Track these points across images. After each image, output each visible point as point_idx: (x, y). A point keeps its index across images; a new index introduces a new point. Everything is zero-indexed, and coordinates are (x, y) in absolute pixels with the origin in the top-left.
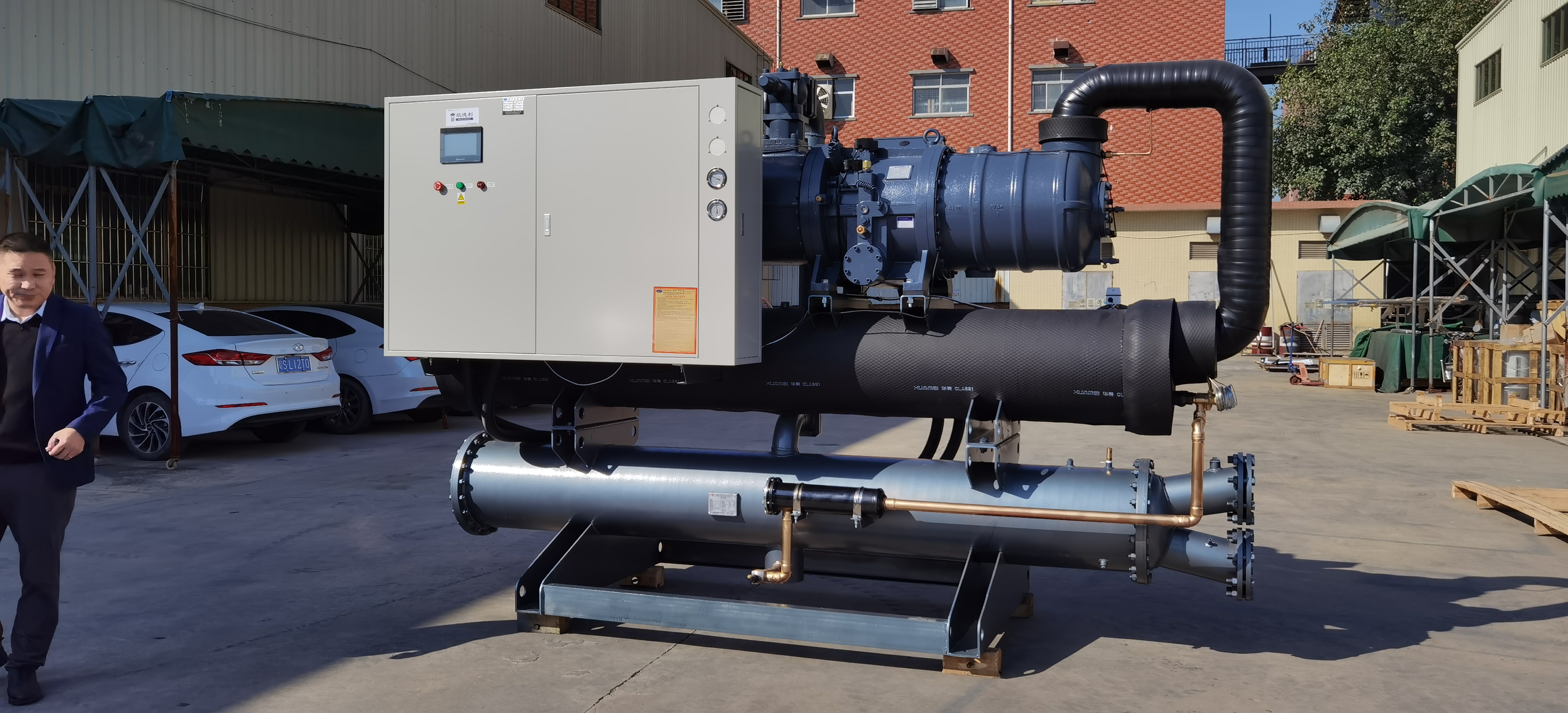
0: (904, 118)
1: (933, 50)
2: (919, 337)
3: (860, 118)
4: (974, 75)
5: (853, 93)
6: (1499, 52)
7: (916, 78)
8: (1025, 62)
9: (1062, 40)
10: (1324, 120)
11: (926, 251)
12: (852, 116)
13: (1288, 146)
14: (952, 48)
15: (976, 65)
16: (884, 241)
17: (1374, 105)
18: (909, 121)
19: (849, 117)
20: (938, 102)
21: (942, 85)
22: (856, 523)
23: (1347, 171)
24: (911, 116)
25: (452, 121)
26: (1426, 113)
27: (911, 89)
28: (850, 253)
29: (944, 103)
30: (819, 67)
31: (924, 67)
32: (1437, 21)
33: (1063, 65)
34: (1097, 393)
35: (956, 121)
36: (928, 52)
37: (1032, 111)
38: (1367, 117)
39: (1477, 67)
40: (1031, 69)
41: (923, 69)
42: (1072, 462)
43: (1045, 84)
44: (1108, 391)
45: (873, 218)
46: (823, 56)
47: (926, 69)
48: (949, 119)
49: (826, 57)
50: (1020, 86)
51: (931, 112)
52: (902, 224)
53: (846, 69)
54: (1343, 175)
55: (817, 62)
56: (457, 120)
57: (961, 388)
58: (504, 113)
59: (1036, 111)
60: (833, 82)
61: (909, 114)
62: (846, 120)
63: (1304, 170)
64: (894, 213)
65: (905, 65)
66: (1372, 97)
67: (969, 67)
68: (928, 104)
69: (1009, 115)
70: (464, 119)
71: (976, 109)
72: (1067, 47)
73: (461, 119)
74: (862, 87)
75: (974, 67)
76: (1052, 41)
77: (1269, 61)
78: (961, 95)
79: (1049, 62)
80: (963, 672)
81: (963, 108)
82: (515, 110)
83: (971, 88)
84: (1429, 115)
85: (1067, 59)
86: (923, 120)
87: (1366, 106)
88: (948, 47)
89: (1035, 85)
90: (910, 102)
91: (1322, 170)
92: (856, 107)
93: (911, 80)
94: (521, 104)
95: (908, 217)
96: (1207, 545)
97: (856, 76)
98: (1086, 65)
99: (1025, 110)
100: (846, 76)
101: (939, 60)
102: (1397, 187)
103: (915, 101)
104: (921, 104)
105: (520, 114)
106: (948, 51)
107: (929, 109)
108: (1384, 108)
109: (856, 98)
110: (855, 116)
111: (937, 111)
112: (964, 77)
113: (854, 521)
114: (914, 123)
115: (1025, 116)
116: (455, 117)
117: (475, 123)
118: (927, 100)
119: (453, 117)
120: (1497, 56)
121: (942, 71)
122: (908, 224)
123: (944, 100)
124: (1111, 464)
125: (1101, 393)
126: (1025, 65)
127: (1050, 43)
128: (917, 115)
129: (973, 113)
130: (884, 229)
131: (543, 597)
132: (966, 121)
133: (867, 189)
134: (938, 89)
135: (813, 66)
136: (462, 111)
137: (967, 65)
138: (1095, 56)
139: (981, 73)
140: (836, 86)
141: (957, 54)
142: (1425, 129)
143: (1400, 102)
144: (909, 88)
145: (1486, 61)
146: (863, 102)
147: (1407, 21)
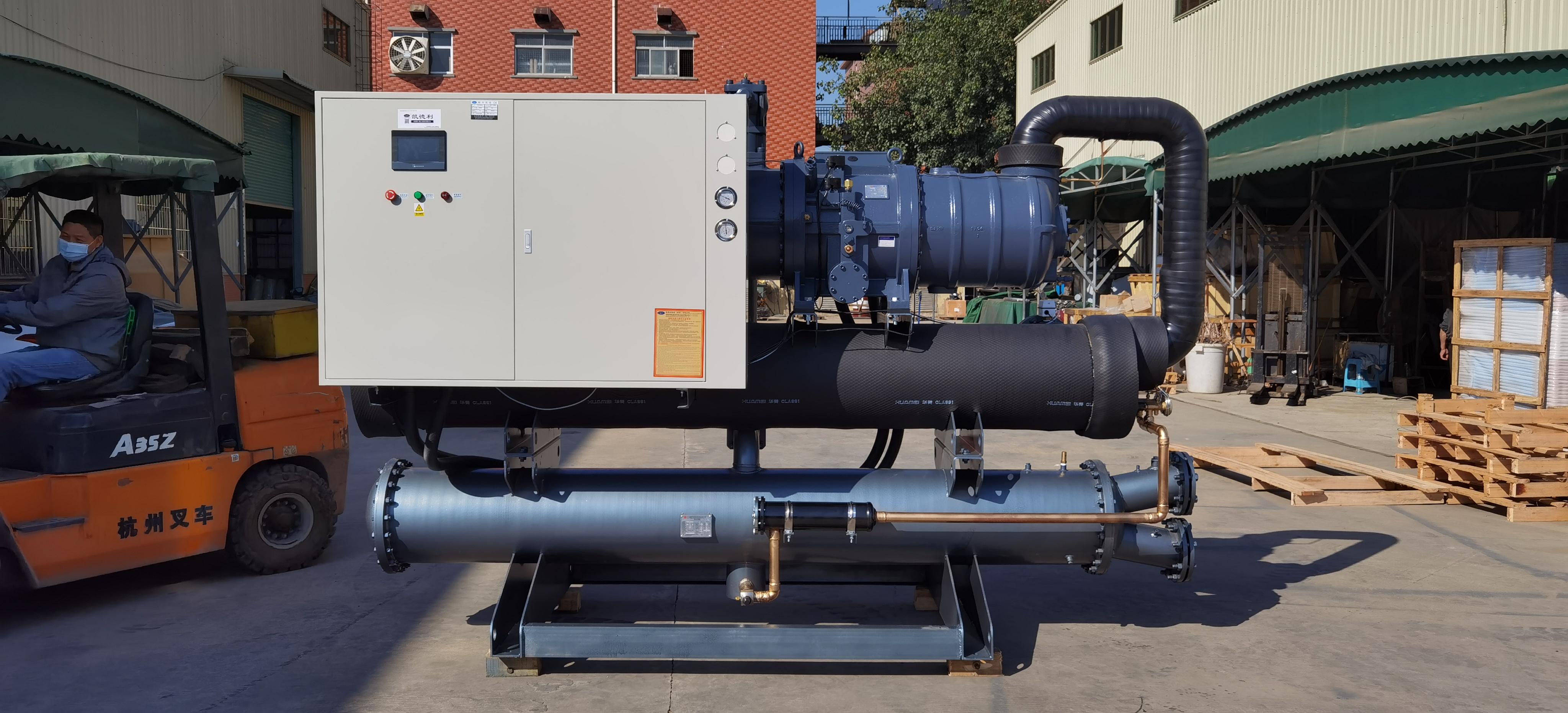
0: (506, 77)
1: (535, 9)
2: (898, 353)
3: (459, 75)
4: (578, 37)
5: (451, 48)
6: (1053, 48)
7: (519, 37)
8: (629, 27)
9: (665, 7)
10: (904, 98)
11: (907, 270)
12: (451, 72)
13: (875, 121)
14: (555, 8)
15: (579, 26)
16: (866, 259)
17: (950, 87)
18: (511, 80)
19: (448, 73)
20: (541, 62)
21: (545, 45)
22: (852, 538)
23: (924, 147)
24: (513, 76)
25: (406, 122)
26: (989, 97)
27: (513, 47)
28: (835, 271)
29: (547, 64)
30: (413, 19)
31: (526, 26)
32: (999, 15)
33: (666, 32)
34: (1068, 404)
35: (560, 83)
36: (531, 10)
37: (636, 76)
38: (943, 98)
39: (1033, 59)
40: (634, 34)
41: (525, 28)
42: (1030, 466)
43: (648, 50)
44: (1079, 401)
45: (857, 237)
46: (418, 8)
47: (528, 28)
48: (552, 80)
49: (421, 8)
50: (624, 51)
51: (533, 72)
52: (883, 243)
53: (443, 22)
54: (921, 150)
55: (411, 13)
56: (412, 121)
57: (941, 402)
58: (473, 117)
59: (640, 76)
60: (429, 35)
61: (511, 74)
62: (444, 76)
63: (888, 144)
64: (877, 233)
65: (506, 22)
66: (948, 81)
67: (572, 28)
68: (530, 63)
69: (614, 79)
70: (421, 121)
71: (579, 71)
72: (670, 14)
73: (418, 122)
74: (461, 43)
75: (578, 29)
76: (655, 7)
77: (847, 39)
78: (565, 56)
79: (653, 27)
80: (970, 673)
81: (567, 70)
82: (486, 114)
83: (574, 50)
84: (991, 99)
85: (669, 26)
86: (526, 80)
87: (943, 89)
88: (551, 7)
89: (638, 50)
90: (512, 61)
91: (903, 145)
92: (454, 63)
93: (513, 38)
94: (494, 109)
95: (889, 236)
96: (1153, 535)
97: (454, 30)
98: (688, 33)
99: (628, 75)
100: (444, 30)
101: (542, 19)
102: (968, 163)
103: (518, 60)
104: (522, 64)
105: (493, 119)
106: (551, 11)
107: (531, 69)
108: (957, 91)
109: (454, 54)
110: (454, 72)
111: (540, 70)
112: (567, 38)
113: (849, 536)
114: (516, 82)
115: (629, 81)
116: (411, 119)
117: (436, 126)
118: (529, 61)
119: (407, 118)
120: (1051, 51)
121: (544, 31)
122: (890, 243)
123: (547, 60)
124: (1065, 466)
125: (1072, 404)
126: (628, 30)
127: (653, 9)
128: (519, 74)
129: (577, 75)
130: (866, 247)
131: (524, 640)
132: (570, 83)
133: (851, 208)
134: (541, 49)
135: (406, 17)
136: (419, 112)
137: (570, 26)
138: (697, 25)
139: (585, 35)
140: (433, 40)
141: (560, 14)
142: (987, 110)
143: (971, 86)
144: (511, 47)
145: (1041, 55)
146: (461, 58)
147: (973, 12)
